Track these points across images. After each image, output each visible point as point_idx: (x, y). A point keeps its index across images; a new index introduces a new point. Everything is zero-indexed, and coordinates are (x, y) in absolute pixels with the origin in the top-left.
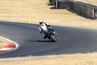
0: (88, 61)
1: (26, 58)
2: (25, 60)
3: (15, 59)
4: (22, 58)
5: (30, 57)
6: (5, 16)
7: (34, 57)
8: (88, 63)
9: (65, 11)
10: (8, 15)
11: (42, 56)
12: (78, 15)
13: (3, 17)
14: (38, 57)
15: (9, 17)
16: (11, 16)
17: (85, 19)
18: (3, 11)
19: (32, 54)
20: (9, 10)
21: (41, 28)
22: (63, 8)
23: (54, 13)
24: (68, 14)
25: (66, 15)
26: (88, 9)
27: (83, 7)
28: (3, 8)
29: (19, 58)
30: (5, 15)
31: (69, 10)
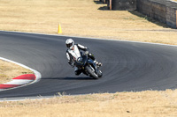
0: (167, 104)
1: (54, 98)
2: (52, 103)
3: (33, 100)
4: (47, 99)
5: (62, 97)
6: (17, 23)
7: (70, 97)
8: (167, 107)
9: (126, 13)
10: (21, 20)
11: (84, 96)
12: (150, 20)
13: (12, 23)
14: (77, 96)
15: (24, 24)
16: (28, 22)
17: (161, 28)
18: (12, 14)
19: (65, 91)
20: (23, 12)
21: (70, 54)
22: (123, 8)
23: (105, 18)
24: (131, 19)
25: (128, 21)
26: (168, 10)
27: (158, 7)
28: (13, 8)
29: (41, 99)
30: (15, 20)
31: (132, 13)
